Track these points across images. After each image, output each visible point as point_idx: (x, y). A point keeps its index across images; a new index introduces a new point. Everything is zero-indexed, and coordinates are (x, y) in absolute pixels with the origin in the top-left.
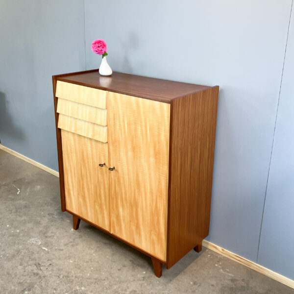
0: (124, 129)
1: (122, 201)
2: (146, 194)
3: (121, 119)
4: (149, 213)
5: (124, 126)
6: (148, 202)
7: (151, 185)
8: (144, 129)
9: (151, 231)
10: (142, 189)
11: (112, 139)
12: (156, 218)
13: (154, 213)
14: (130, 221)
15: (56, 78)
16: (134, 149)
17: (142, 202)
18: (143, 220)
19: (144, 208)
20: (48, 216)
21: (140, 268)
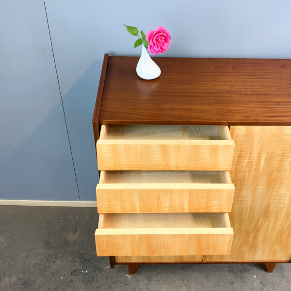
3: (255, 155)
6: (279, 224)
10: (272, 216)
13: (285, 231)
14: (242, 245)
16: (270, 182)
17: (268, 226)
20: (74, 277)
21: (246, 274)
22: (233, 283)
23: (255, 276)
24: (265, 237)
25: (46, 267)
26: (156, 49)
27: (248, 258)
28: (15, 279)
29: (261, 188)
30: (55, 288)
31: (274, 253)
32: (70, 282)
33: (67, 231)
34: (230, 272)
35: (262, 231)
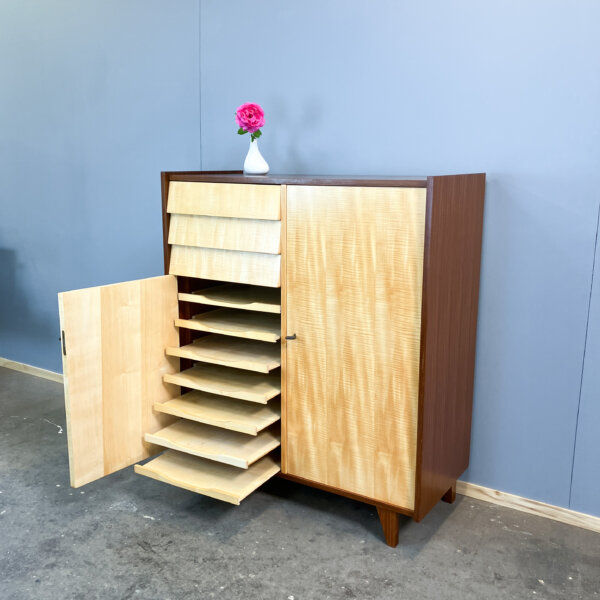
0: (320, 253)
1: (312, 400)
2: (366, 377)
3: (313, 234)
4: (373, 415)
5: (320, 248)
6: (372, 392)
7: (377, 358)
8: (363, 247)
9: (378, 450)
10: (358, 369)
11: (291, 278)
12: (389, 423)
13: (386, 414)
14: (330, 440)
15: (168, 177)
18: (360, 432)
19: (362, 405)
23: (363, 542)
24: (359, 425)
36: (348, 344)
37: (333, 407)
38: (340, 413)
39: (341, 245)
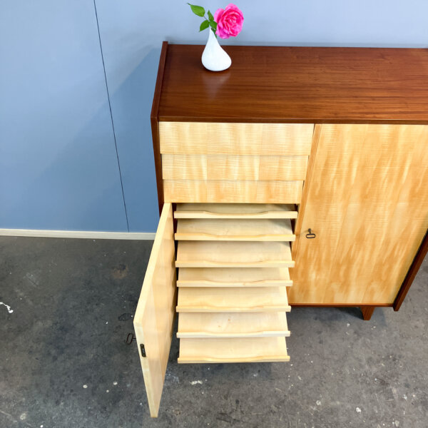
1: (318, 264)
3: (345, 161)
4: (374, 264)
6: (376, 253)
7: (388, 235)
9: (372, 281)
10: (368, 244)
12: (386, 267)
13: (385, 263)
14: (331, 282)
16: (365, 198)
17: (363, 257)
18: (359, 275)
19: (365, 262)
20: (123, 323)
21: (337, 322)
22: (319, 332)
23: (348, 325)
24: (359, 271)
25: (87, 310)
26: (226, 31)
27: (339, 300)
28: (49, 323)
29: (354, 206)
30: (99, 335)
31: (372, 293)
32: (117, 327)
33: (113, 268)
34: (316, 319)
35: (356, 263)
36: (362, 229)
37: (338, 265)
38: (344, 268)
39: (374, 167)
